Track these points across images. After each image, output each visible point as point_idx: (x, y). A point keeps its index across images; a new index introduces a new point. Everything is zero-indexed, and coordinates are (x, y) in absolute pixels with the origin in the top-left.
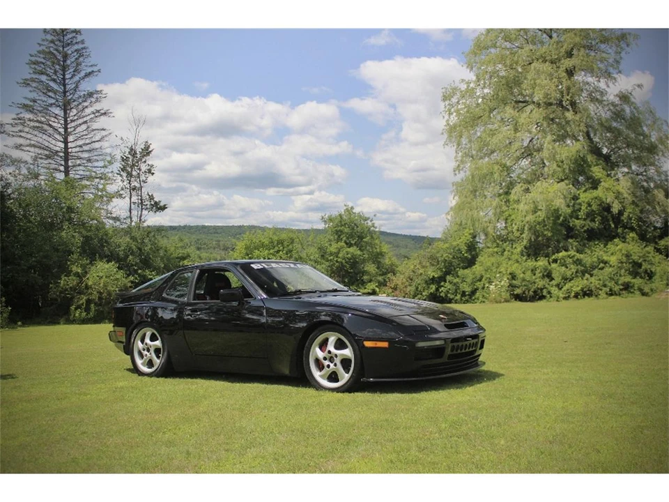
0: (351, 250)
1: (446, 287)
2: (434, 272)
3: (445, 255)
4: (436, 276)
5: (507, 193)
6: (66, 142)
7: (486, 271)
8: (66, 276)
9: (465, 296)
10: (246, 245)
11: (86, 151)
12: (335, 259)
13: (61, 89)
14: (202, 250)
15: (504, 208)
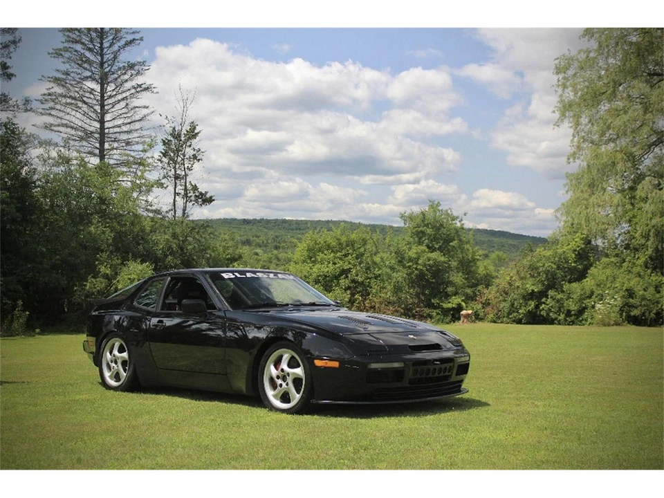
0: (434, 255)
1: (548, 304)
2: (533, 285)
3: (546, 265)
4: (536, 290)
5: (632, 189)
6: (102, 122)
7: (598, 285)
8: (93, 277)
9: (571, 316)
10: (309, 246)
11: (125, 132)
12: (415, 266)
13: (98, 59)
14: (281, 250)
15: (628, 207)
